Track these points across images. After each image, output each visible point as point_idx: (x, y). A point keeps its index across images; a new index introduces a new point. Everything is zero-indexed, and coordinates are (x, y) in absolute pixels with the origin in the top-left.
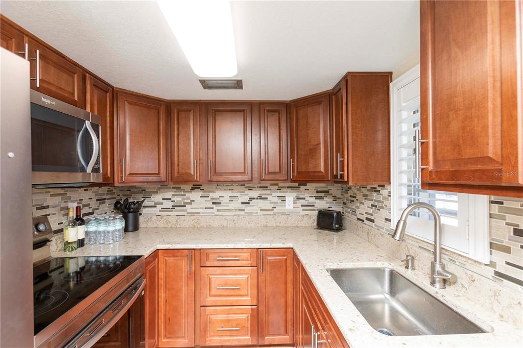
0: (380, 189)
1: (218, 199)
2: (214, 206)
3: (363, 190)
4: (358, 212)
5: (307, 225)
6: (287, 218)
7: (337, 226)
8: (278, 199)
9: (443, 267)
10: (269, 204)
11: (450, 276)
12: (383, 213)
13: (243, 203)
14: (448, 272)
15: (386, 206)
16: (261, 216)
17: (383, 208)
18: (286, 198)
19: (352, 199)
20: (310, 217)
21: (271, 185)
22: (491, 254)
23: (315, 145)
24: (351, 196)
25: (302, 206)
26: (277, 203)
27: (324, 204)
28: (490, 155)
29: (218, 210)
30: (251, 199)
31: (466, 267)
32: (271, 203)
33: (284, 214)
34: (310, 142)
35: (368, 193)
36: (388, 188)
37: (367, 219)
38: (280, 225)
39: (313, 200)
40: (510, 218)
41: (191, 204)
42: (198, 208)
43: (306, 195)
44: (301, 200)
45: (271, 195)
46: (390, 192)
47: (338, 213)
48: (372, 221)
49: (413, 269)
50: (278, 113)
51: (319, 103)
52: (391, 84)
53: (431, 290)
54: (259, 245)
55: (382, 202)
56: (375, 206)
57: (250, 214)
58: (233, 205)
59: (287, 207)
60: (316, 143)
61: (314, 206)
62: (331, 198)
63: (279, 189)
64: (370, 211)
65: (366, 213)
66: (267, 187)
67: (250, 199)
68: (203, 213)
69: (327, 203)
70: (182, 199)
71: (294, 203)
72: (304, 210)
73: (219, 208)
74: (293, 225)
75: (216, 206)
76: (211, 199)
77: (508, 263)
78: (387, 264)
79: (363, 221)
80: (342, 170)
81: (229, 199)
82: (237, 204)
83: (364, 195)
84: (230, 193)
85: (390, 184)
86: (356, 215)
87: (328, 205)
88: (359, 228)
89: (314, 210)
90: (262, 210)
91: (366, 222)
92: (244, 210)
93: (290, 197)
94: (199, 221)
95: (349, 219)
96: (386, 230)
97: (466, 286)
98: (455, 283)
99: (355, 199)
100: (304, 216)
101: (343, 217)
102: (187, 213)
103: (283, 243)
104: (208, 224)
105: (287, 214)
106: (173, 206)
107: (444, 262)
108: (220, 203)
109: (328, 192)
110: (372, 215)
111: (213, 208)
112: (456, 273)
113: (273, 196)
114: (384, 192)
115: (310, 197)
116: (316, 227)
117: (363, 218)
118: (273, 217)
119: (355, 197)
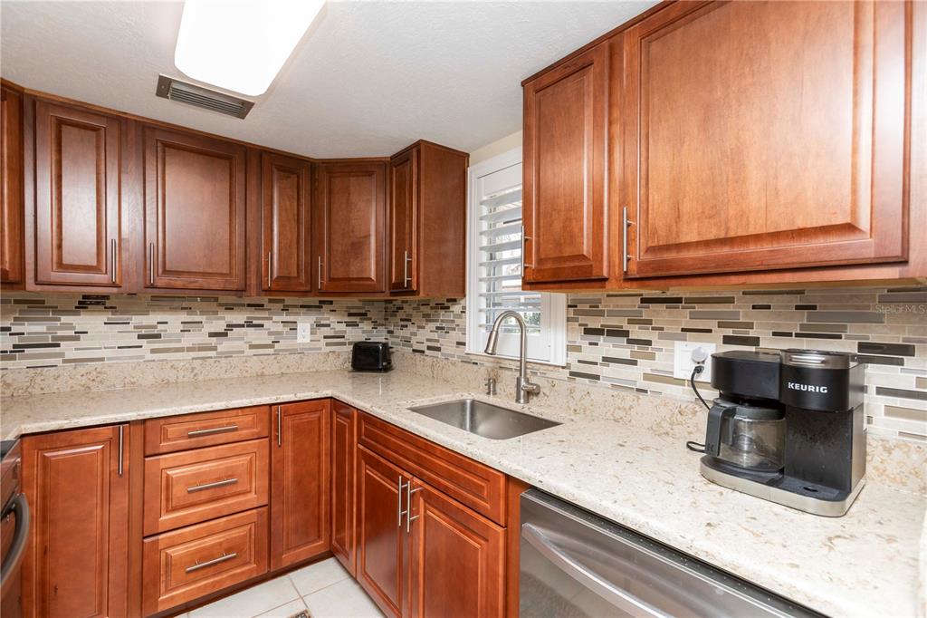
0: (449, 304)
1: (155, 327)
2: (143, 342)
3: (422, 308)
4: (414, 341)
5: (334, 368)
6: (301, 358)
7: (384, 364)
8: (284, 326)
9: (527, 381)
10: (266, 336)
11: (535, 387)
12: (455, 336)
13: (212, 335)
14: (532, 384)
15: (458, 325)
16: (250, 357)
17: (454, 329)
18: (298, 324)
19: (403, 323)
20: (339, 355)
21: (270, 301)
22: (567, 356)
23: (361, 238)
24: (402, 320)
25: (325, 337)
26: (280, 333)
27: (358, 334)
28: (585, 253)
29: (153, 351)
30: (230, 326)
31: (547, 375)
32: (270, 333)
33: (293, 352)
34: (353, 231)
35: (432, 312)
36: (462, 302)
37: (429, 348)
38: (288, 371)
39: (342, 327)
40: (582, 319)
41: (77, 339)
42: (100, 348)
43: (332, 319)
44: (323, 329)
45: (271, 319)
46: (464, 307)
47: (385, 345)
48: (438, 349)
49: (495, 394)
50: (295, 176)
51: (370, 174)
52: (469, 170)
53: (518, 407)
54: (275, 397)
55: (453, 321)
56: (442, 328)
57: (228, 355)
58: (188, 340)
59: (300, 340)
60: (362, 235)
61: (343, 337)
62: (369, 325)
63: (285, 309)
64: (435, 336)
65: (428, 340)
66: (262, 306)
67: (227, 326)
68: (109, 359)
69: (363, 332)
70: (48, 328)
71: (311, 334)
72: (327, 344)
73: (156, 346)
74: (311, 370)
75: (148, 343)
76: (135, 327)
77: (580, 361)
78: (466, 394)
79: (423, 352)
80: (410, 275)
81: (182, 327)
82: (199, 337)
83: (424, 316)
84: (184, 317)
85: (465, 296)
86: (411, 346)
87: (365, 336)
88: (418, 363)
89: (344, 344)
90: (252, 347)
91: (427, 352)
92: (215, 348)
93: (305, 324)
94: (102, 376)
95: (400, 354)
96: (459, 357)
97: (548, 394)
98: (537, 394)
99: (409, 323)
100: (328, 354)
101: (391, 350)
102: (65, 361)
103: (317, 392)
104: (126, 380)
105: (299, 352)
106: (15, 346)
107: (528, 376)
108: (158, 336)
109: (365, 314)
110: (438, 341)
111: (141, 347)
112: (539, 383)
113: (274, 322)
114: (456, 308)
115: (338, 322)
116: (351, 368)
117: (423, 347)
118: (276, 358)
119: (410, 320)
